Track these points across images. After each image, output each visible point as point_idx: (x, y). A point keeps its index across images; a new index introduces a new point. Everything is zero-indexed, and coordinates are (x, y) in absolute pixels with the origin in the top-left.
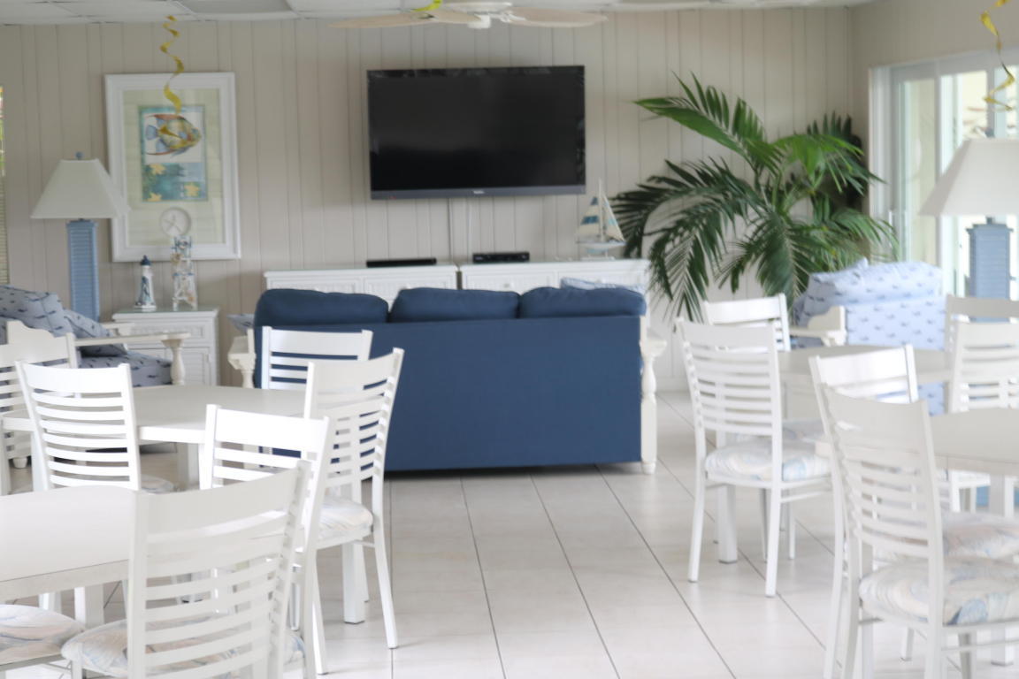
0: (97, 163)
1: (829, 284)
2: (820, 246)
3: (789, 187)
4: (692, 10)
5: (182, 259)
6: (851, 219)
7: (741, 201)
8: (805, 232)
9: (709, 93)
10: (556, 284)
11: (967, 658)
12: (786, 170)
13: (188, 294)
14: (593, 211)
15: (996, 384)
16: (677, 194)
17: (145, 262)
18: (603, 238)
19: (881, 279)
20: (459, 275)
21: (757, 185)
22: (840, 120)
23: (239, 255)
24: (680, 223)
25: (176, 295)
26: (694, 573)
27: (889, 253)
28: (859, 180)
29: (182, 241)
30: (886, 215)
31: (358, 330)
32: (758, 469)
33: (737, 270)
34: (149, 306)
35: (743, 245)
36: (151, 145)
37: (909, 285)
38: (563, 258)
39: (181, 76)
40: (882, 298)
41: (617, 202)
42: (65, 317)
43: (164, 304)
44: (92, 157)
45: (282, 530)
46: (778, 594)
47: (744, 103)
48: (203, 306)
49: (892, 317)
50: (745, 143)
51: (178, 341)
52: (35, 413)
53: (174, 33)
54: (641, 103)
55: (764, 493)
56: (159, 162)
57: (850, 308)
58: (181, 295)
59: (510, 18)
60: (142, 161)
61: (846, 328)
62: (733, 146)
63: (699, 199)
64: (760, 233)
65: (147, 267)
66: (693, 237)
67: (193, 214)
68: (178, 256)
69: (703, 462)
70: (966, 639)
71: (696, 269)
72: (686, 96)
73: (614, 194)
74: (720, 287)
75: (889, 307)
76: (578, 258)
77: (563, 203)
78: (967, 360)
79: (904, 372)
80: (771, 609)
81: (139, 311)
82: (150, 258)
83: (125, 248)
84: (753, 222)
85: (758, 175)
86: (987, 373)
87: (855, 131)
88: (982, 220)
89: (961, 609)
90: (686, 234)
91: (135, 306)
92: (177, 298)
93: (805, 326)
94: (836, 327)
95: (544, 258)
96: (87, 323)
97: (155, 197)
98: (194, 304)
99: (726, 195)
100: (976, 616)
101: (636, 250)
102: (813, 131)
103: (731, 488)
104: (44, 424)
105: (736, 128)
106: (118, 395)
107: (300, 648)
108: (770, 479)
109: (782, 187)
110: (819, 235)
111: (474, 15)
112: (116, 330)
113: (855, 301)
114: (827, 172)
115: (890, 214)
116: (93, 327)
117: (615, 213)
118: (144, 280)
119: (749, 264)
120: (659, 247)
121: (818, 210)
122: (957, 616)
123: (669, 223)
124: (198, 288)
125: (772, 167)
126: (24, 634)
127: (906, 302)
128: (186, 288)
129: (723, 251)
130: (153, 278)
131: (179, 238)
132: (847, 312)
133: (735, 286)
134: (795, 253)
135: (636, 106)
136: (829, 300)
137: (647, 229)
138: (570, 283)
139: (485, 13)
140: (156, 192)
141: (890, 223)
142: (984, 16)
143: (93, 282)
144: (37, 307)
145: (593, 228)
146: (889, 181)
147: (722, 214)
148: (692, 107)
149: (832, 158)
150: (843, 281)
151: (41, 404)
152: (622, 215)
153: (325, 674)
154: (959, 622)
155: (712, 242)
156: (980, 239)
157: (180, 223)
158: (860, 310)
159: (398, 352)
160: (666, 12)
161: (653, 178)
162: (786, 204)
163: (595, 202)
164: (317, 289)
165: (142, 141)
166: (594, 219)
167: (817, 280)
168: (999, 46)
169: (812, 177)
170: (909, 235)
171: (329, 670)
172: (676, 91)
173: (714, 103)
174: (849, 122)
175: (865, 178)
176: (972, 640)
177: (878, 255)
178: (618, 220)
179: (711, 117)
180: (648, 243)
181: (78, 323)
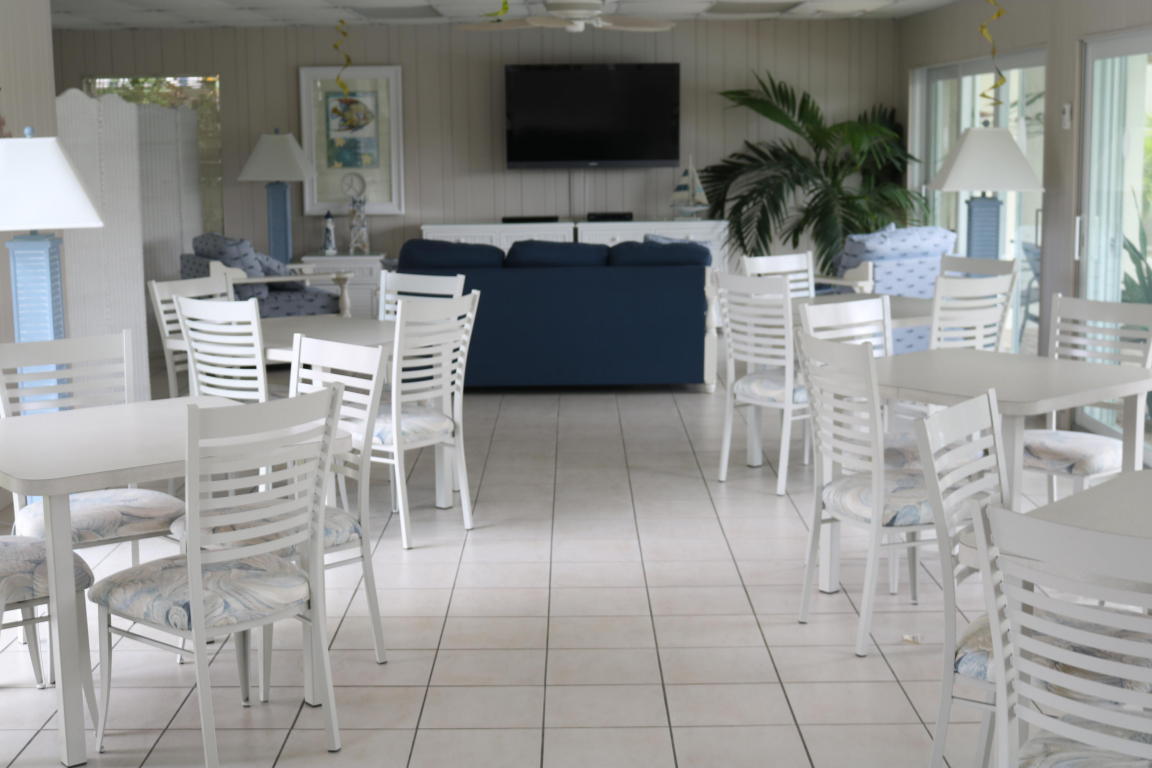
0: (290, 138)
1: (861, 244)
2: (863, 212)
3: (842, 164)
4: (768, 20)
5: (357, 214)
6: (892, 192)
7: (802, 175)
8: (851, 201)
9: (780, 87)
10: (640, 240)
11: (913, 552)
12: (840, 150)
13: (361, 242)
14: (685, 181)
15: (973, 328)
16: (751, 168)
17: (328, 216)
18: (691, 203)
19: (904, 240)
20: (576, 231)
21: (817, 162)
22: (886, 110)
23: (403, 212)
24: (752, 192)
25: (353, 242)
26: (723, 476)
27: (922, 219)
28: (899, 160)
29: (358, 199)
30: (920, 188)
31: (454, 274)
32: (774, 393)
33: (797, 231)
34: (331, 251)
35: (801, 210)
36: (335, 122)
37: (927, 245)
38: (659, 218)
39: (349, 69)
40: (904, 255)
41: (705, 174)
42: (256, 259)
43: (343, 250)
44: (289, 132)
45: (320, 438)
46: (787, 493)
47: (809, 96)
48: (374, 251)
49: (911, 271)
50: (807, 129)
51: (345, 280)
52: (188, 336)
53: (345, 34)
54: (726, 94)
55: (782, 412)
56: (340, 137)
57: (877, 263)
58: (356, 242)
59: (600, 24)
60: (328, 136)
61: (874, 278)
62: (797, 130)
63: (769, 173)
64: (817, 200)
65: (330, 220)
66: (760, 204)
67: (368, 179)
68: (354, 212)
69: (733, 385)
70: (913, 537)
71: (763, 231)
72: (761, 89)
73: (703, 167)
74: (784, 243)
75: (909, 262)
76: (672, 218)
77: (663, 175)
78: (943, 309)
79: (881, 318)
80: (782, 505)
81: (323, 254)
82: (333, 212)
83: (312, 205)
84: (812, 192)
85: (818, 156)
86: (968, 318)
87: (898, 119)
88: (978, 194)
89: (897, 513)
90: (759, 199)
91: (319, 250)
92: (353, 245)
93: (842, 277)
94: (865, 278)
95: (646, 218)
96: (274, 264)
97: (338, 165)
98: (367, 250)
99: (792, 171)
100: (910, 519)
101: (719, 212)
102: (863, 119)
103: (758, 409)
104: (195, 345)
105: (801, 116)
106: (249, 323)
107: (357, 531)
108: (782, 402)
109: (837, 164)
110: (863, 204)
111: (570, 21)
112: (301, 270)
113: (882, 258)
114: (870, 152)
115: (924, 188)
116: (279, 267)
117: (703, 183)
118: (328, 231)
119: (806, 226)
120: (737, 210)
121: (865, 182)
122: (894, 518)
123: (744, 191)
124: (371, 237)
125: (828, 148)
126: (142, 514)
127: (923, 259)
128: (360, 237)
129: (784, 216)
130: (336, 229)
131: (355, 197)
132: (874, 266)
133: (795, 244)
134: (844, 218)
135: (721, 98)
136: (860, 256)
137: (729, 196)
138: (651, 238)
139: (579, 19)
140: (339, 161)
141: (924, 194)
142: (983, 27)
143: (286, 230)
144: (233, 251)
145: (684, 195)
146: (923, 160)
147: (785, 186)
148: (766, 98)
149: (875, 142)
150: (872, 241)
151: (193, 329)
152: (709, 184)
153: (409, 549)
154: (895, 524)
155: (776, 209)
156: (975, 210)
157: (357, 185)
158: (885, 265)
159: (476, 293)
160: (747, 22)
161: (733, 155)
162: (840, 177)
163: (686, 173)
164: (463, 241)
165: (327, 120)
166: (684, 188)
167: (852, 240)
168: (993, 52)
169: (857, 156)
170: (938, 205)
171: (413, 546)
172: (754, 85)
173: (784, 95)
174: (893, 112)
175: (904, 158)
176: (917, 538)
177: (913, 220)
178: (705, 188)
179: (781, 107)
180: (729, 206)
181: (266, 264)
